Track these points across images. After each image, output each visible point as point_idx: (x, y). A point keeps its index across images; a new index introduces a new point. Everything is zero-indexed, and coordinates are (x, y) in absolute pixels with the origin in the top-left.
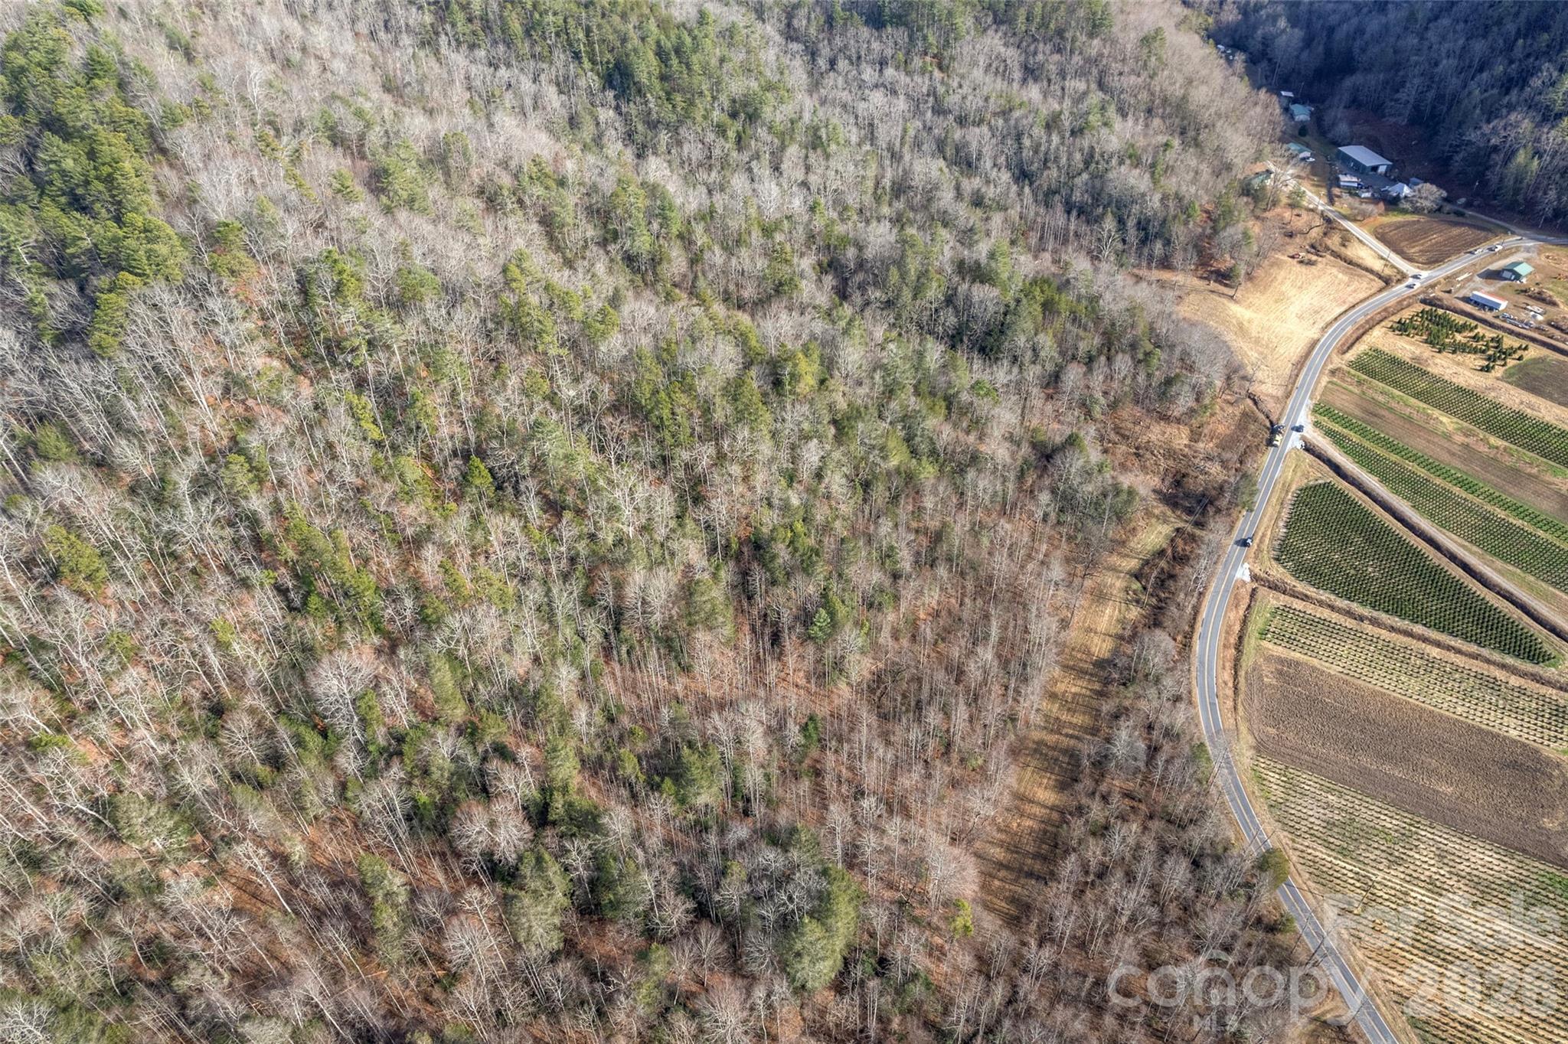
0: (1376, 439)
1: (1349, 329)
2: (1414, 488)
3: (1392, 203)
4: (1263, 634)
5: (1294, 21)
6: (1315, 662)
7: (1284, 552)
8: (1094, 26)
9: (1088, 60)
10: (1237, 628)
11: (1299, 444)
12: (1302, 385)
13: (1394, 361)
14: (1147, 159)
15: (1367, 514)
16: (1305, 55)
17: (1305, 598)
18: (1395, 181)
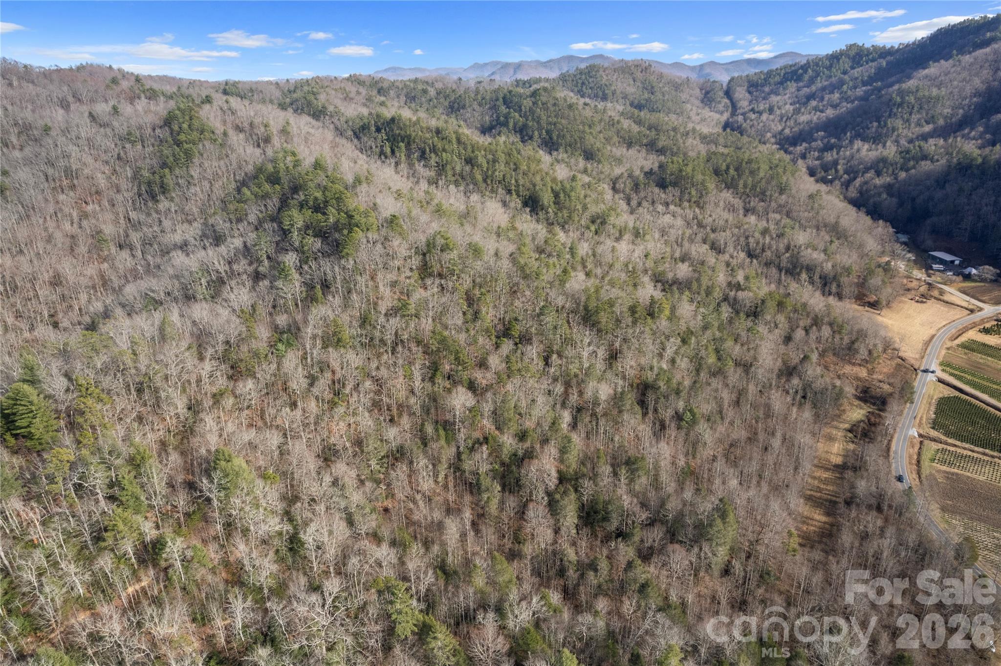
0: (983, 379)
1: (954, 331)
3: (967, 277)
4: (933, 460)
5: (891, 195)
6: (969, 474)
7: (935, 425)
8: (781, 190)
9: (780, 206)
10: (915, 457)
11: (934, 379)
12: (930, 353)
13: (984, 345)
14: (821, 246)
15: (985, 411)
16: (900, 210)
17: (955, 446)
18: (966, 268)
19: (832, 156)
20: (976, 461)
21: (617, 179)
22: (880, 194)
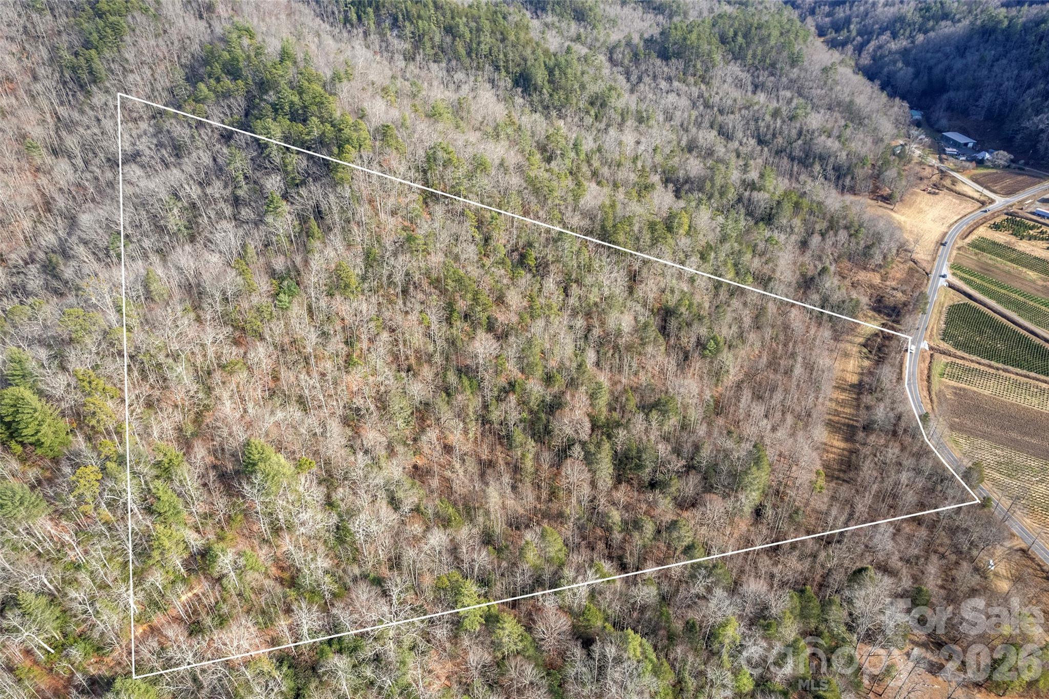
0: (992, 282)
1: (965, 227)
2: (1019, 307)
3: (981, 163)
4: (942, 375)
5: (907, 63)
6: (975, 389)
7: (945, 336)
8: (793, 61)
9: (791, 81)
10: (926, 372)
11: (945, 284)
12: (942, 255)
13: (994, 243)
14: (835, 133)
15: (992, 319)
16: (916, 81)
17: (963, 358)
18: (979, 151)
19: (844, 11)
20: (982, 374)
21: (614, 47)
22: (895, 62)
